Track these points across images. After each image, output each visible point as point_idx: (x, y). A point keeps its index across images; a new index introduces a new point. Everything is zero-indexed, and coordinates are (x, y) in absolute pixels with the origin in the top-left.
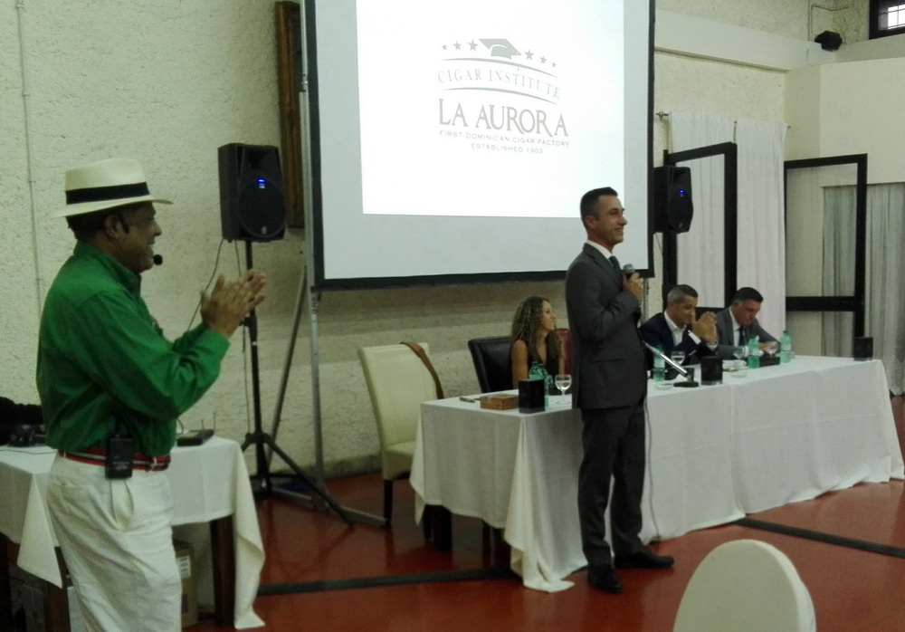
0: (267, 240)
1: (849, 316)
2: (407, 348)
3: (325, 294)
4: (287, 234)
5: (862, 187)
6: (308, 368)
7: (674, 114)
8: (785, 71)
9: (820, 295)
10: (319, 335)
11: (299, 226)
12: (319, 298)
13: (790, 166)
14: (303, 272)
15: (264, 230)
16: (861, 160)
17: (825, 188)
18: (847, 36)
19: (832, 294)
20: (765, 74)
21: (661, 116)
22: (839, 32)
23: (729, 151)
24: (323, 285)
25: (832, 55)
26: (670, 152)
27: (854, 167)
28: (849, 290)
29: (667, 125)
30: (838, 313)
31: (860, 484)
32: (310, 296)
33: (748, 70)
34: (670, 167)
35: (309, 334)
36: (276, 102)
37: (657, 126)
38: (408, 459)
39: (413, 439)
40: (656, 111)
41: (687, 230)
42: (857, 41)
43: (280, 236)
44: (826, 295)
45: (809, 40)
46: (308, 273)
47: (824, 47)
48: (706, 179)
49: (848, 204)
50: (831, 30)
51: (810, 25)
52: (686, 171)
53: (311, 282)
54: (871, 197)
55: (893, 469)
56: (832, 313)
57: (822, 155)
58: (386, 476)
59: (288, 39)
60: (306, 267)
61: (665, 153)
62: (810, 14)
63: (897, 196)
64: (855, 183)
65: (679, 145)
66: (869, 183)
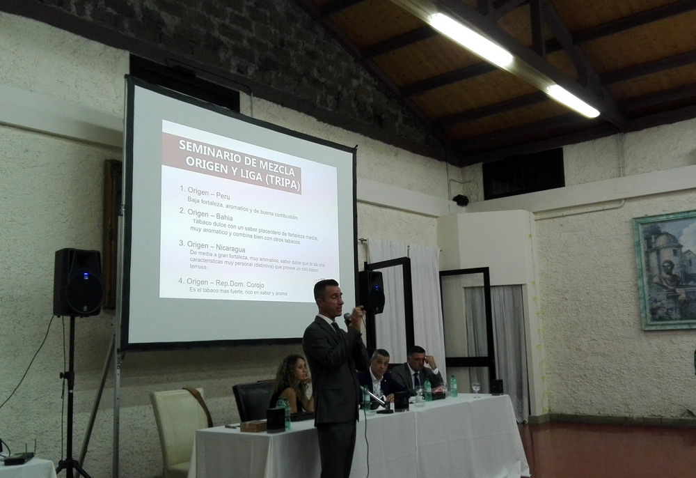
0: (87, 315)
1: (486, 370)
2: (188, 392)
3: (129, 354)
4: (102, 313)
5: (487, 287)
6: (111, 411)
7: (370, 240)
8: (437, 217)
9: (467, 356)
10: (121, 386)
11: (111, 307)
12: (123, 357)
13: (443, 274)
14: (112, 338)
15: (85, 308)
16: (485, 271)
17: (465, 288)
18: (472, 198)
19: (474, 356)
20: (424, 218)
21: (362, 240)
22: (466, 195)
23: (406, 263)
24: (127, 347)
25: (464, 209)
26: (368, 263)
27: (481, 275)
28: (485, 353)
29: (366, 247)
30: (479, 368)
32: (116, 356)
33: (415, 215)
34: (369, 271)
35: (114, 386)
36: (101, 224)
37: (360, 247)
39: (189, 460)
40: (359, 237)
41: (382, 312)
42: (477, 201)
43: (97, 313)
44: (470, 356)
45: (449, 199)
46: (116, 340)
47: (459, 204)
48: (392, 280)
49: (479, 298)
50: (462, 194)
51: (449, 190)
52: (381, 273)
53: (118, 345)
54: (493, 293)
55: (522, 470)
56: (475, 368)
57: (463, 267)
59: (112, 184)
60: (114, 335)
61: (366, 263)
62: (449, 185)
63: (508, 293)
64: (483, 285)
65: (374, 260)
66: (491, 285)
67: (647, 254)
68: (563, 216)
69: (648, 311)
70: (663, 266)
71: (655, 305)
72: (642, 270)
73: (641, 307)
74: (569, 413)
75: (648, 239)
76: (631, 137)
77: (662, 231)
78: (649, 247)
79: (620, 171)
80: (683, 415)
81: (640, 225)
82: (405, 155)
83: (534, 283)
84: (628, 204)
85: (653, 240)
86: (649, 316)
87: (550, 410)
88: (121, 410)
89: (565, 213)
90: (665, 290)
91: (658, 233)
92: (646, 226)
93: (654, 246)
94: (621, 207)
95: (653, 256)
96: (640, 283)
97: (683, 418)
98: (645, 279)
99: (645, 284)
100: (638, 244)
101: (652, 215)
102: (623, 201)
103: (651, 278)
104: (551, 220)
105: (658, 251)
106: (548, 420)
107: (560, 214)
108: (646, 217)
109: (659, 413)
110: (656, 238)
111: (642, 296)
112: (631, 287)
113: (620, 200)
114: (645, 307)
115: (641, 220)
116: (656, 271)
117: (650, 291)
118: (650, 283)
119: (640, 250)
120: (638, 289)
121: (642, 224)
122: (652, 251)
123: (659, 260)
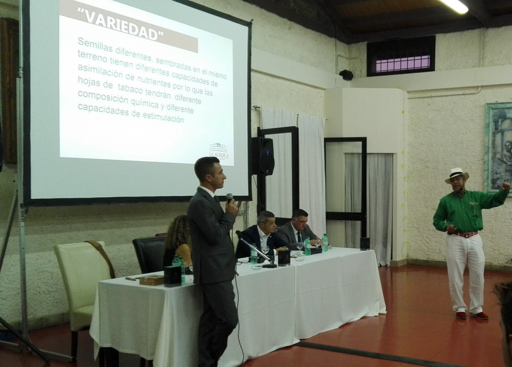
1: (358, 223)
2: (90, 245)
3: (32, 209)
4: (4, 168)
5: (364, 154)
6: (17, 257)
7: (263, 107)
8: (324, 89)
9: (344, 211)
10: (26, 234)
11: (13, 162)
12: (26, 212)
13: (327, 140)
14: (15, 194)
16: (364, 140)
17: (345, 154)
18: (356, 73)
19: (350, 211)
20: (313, 89)
21: (256, 107)
22: (352, 71)
23: (294, 131)
24: (29, 203)
25: (348, 83)
26: (261, 129)
27: (360, 143)
28: (358, 209)
29: (259, 114)
30: (353, 221)
31: (364, 318)
32: (20, 210)
33: (305, 87)
34: (261, 138)
35: (20, 235)
37: (253, 113)
38: (89, 318)
39: (93, 304)
40: (253, 105)
41: (271, 174)
42: (361, 77)
44: (347, 211)
45: (336, 74)
46: (19, 195)
47: (344, 78)
48: (281, 145)
49: (358, 162)
50: (348, 69)
51: (337, 65)
52: (270, 141)
53: (21, 201)
54: (368, 159)
55: (380, 308)
56: (350, 221)
58: (73, 329)
60: (17, 191)
61: (259, 128)
62: (337, 60)
63: (381, 160)
64: (361, 152)
65: (266, 126)
66: (368, 152)
67: (494, 134)
68: (431, 97)
69: (490, 181)
70: (505, 145)
71: (496, 177)
72: (489, 148)
73: (485, 178)
74: (422, 259)
75: (496, 122)
76: (492, 32)
77: (508, 116)
78: (496, 129)
79: (480, 61)
80: (507, 263)
81: (491, 110)
82: (298, 28)
83: (403, 152)
84: (484, 91)
85: (500, 123)
86: (490, 185)
87: (408, 256)
88: (26, 255)
89: (433, 94)
90: (504, 165)
91: (504, 118)
92: (495, 111)
93: (500, 129)
94: (478, 93)
95: (499, 136)
96: (486, 158)
97: (507, 265)
98: (490, 155)
99: (490, 158)
100: (488, 126)
101: (501, 102)
102: (480, 89)
103: (495, 154)
104: (421, 100)
105: (502, 132)
106: (406, 263)
107: (429, 94)
108: (497, 103)
109: (490, 261)
110: (502, 122)
111: (487, 169)
112: (479, 161)
113: (477, 87)
114: (488, 178)
115: (492, 106)
116: (499, 149)
117: (493, 166)
118: (493, 158)
119: (489, 131)
120: (484, 162)
121: (492, 109)
122: (498, 132)
123: (502, 140)
